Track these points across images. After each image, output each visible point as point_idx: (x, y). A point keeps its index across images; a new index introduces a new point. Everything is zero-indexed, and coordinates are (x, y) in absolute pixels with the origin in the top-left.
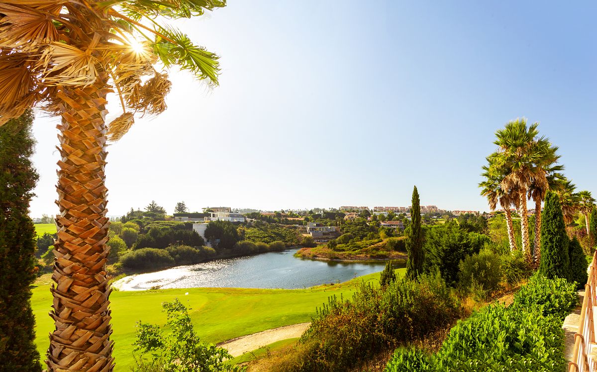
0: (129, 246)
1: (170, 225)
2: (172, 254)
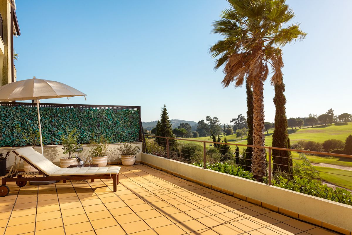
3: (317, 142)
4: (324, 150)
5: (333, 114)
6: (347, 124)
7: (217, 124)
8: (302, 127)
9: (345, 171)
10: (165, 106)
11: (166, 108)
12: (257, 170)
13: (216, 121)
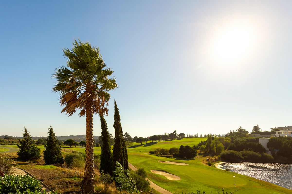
0: (225, 149)
1: (247, 139)
2: (243, 155)
3: (166, 149)
4: (169, 154)
5: (176, 133)
6: (182, 139)
7: (111, 138)
8: (160, 140)
9: (177, 165)
10: (51, 127)
11: (52, 128)
12: (87, 174)
13: (111, 136)
